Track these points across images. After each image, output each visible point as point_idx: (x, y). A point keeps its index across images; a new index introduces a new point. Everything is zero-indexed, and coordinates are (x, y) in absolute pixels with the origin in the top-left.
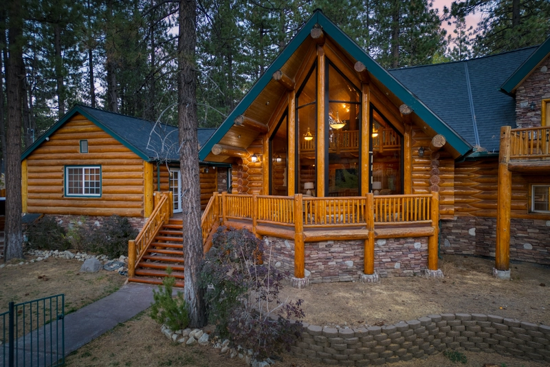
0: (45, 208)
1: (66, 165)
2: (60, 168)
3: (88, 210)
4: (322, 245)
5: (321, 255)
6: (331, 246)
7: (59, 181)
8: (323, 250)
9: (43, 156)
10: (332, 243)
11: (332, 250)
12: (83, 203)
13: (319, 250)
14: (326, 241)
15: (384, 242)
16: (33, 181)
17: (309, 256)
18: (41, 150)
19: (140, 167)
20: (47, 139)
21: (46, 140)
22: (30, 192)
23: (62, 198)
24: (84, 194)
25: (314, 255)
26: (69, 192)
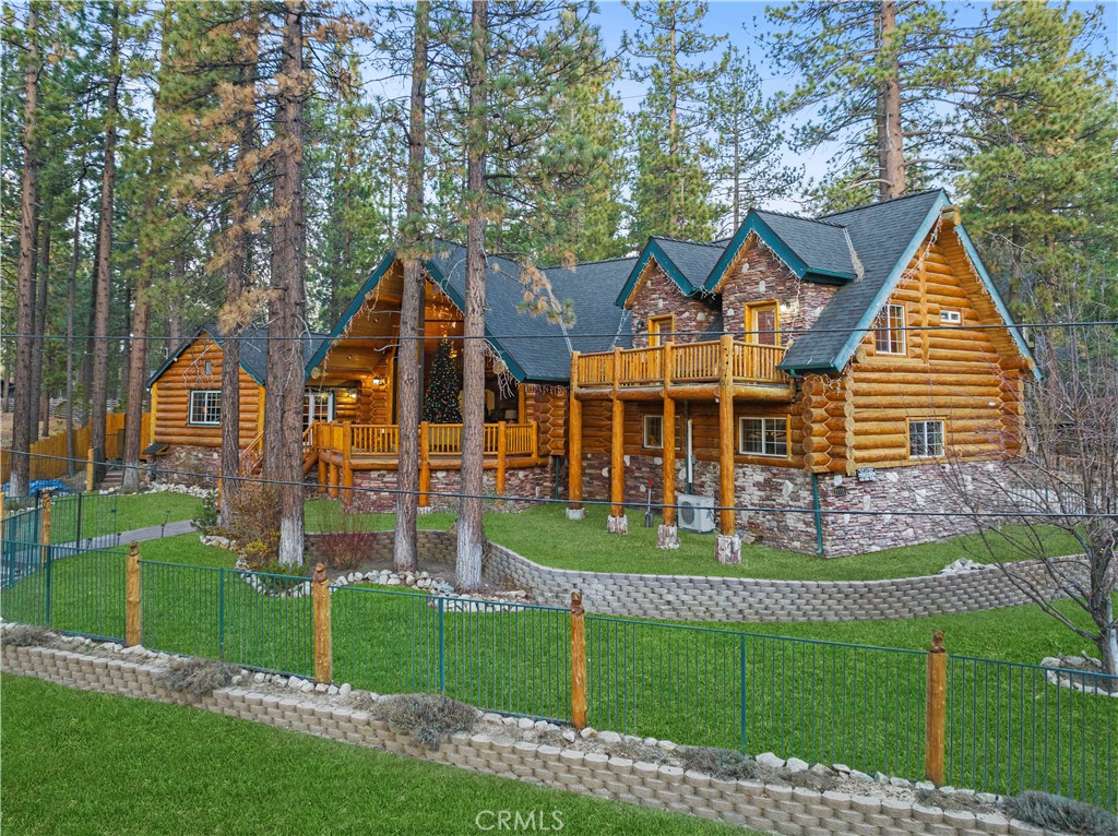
0: (170, 438)
1: (191, 389)
2: (185, 392)
3: (207, 440)
4: (374, 474)
5: (373, 484)
6: (384, 476)
7: (183, 407)
8: (374, 479)
9: (171, 378)
10: (385, 472)
11: (385, 480)
12: (204, 431)
13: (371, 479)
14: (379, 470)
15: (444, 474)
16: (162, 406)
17: (360, 485)
18: (169, 372)
19: (256, 392)
20: (176, 360)
21: (174, 362)
22: (158, 419)
23: (185, 427)
24: (206, 422)
25: (365, 484)
26: (194, 420)
